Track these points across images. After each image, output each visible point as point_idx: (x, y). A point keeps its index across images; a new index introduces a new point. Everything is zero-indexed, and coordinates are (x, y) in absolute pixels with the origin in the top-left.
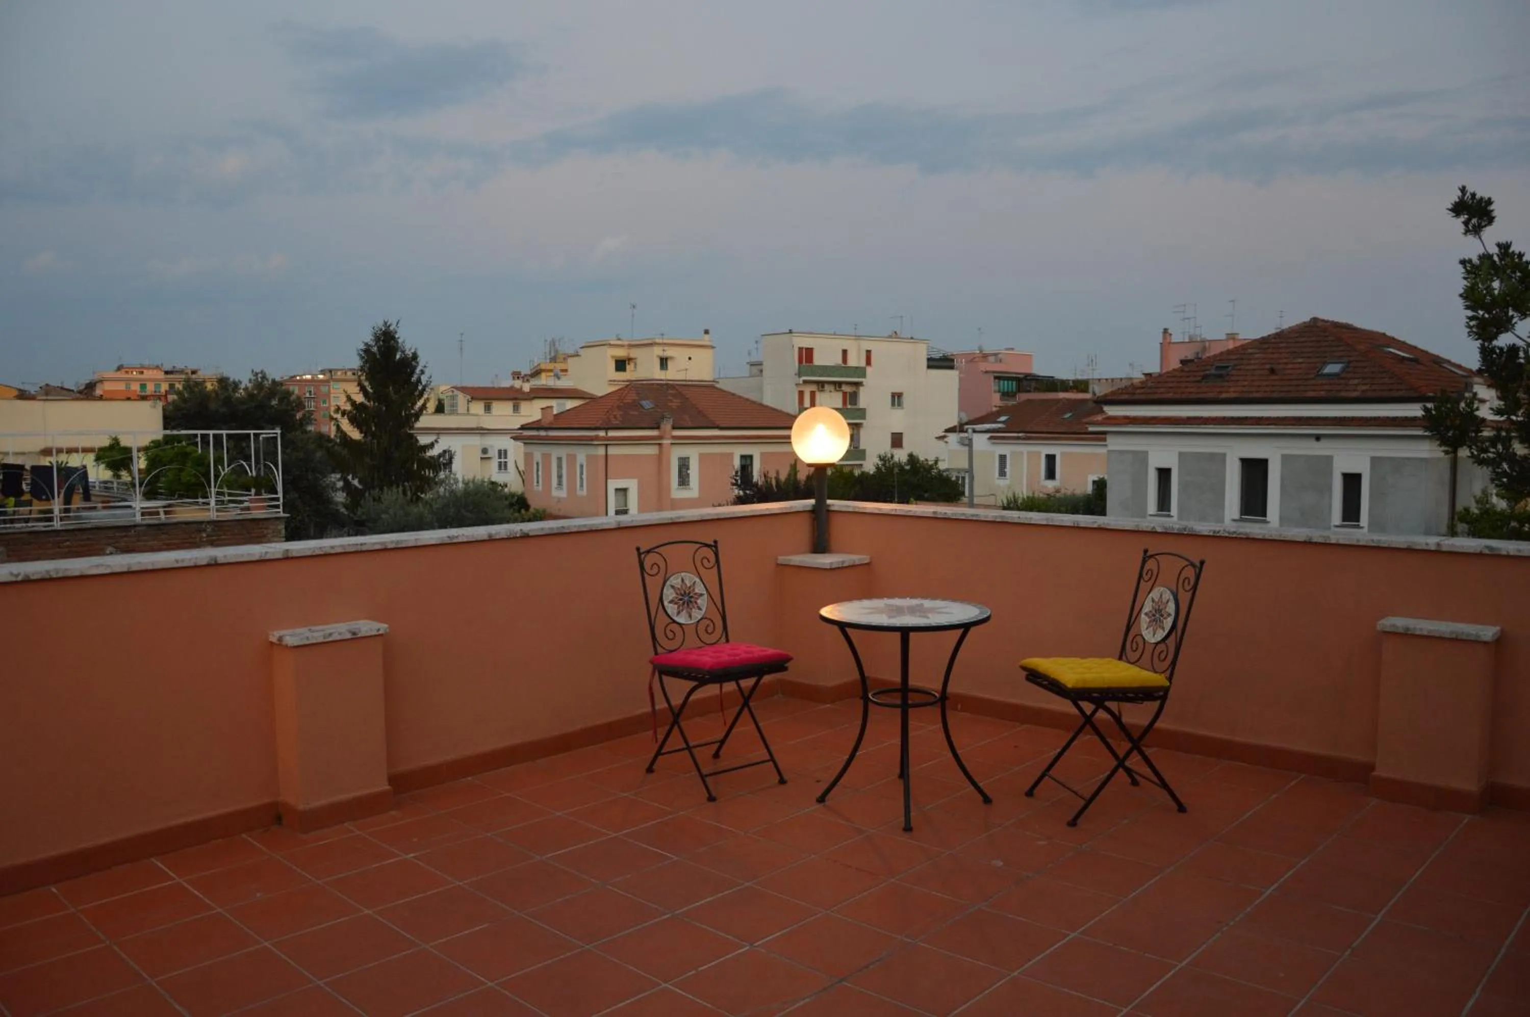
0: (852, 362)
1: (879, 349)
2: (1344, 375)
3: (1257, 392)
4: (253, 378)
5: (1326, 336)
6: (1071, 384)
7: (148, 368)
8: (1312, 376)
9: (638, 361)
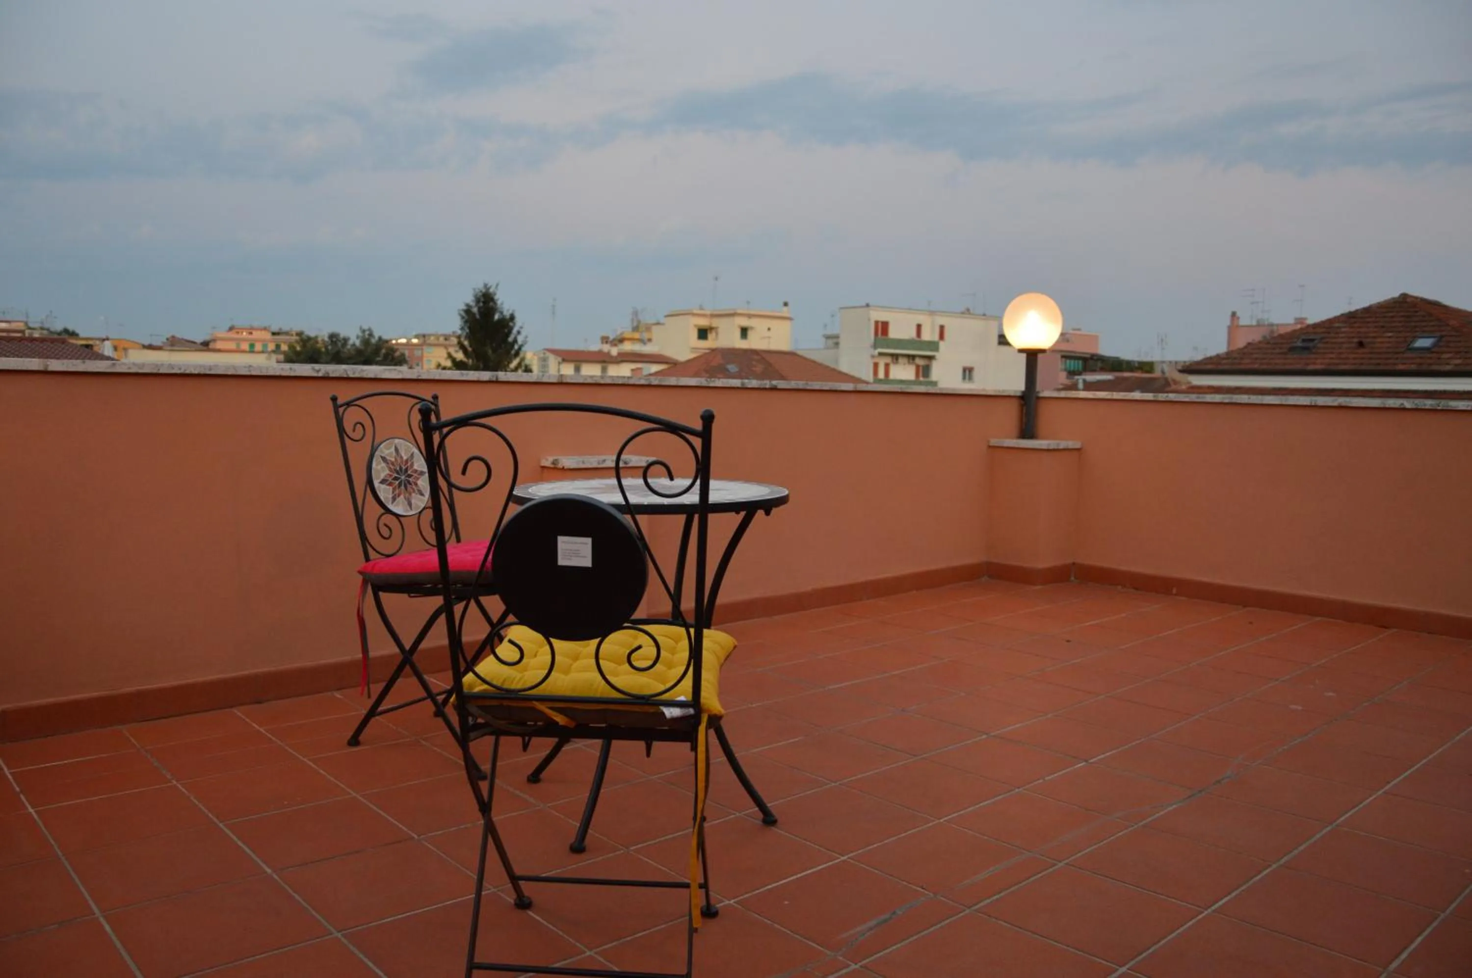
0: (926, 336)
1: (952, 324)
2: (1434, 350)
3: (1345, 364)
4: (360, 334)
5: (1416, 312)
6: (1136, 365)
7: (257, 329)
8: (1402, 350)
9: (720, 330)
